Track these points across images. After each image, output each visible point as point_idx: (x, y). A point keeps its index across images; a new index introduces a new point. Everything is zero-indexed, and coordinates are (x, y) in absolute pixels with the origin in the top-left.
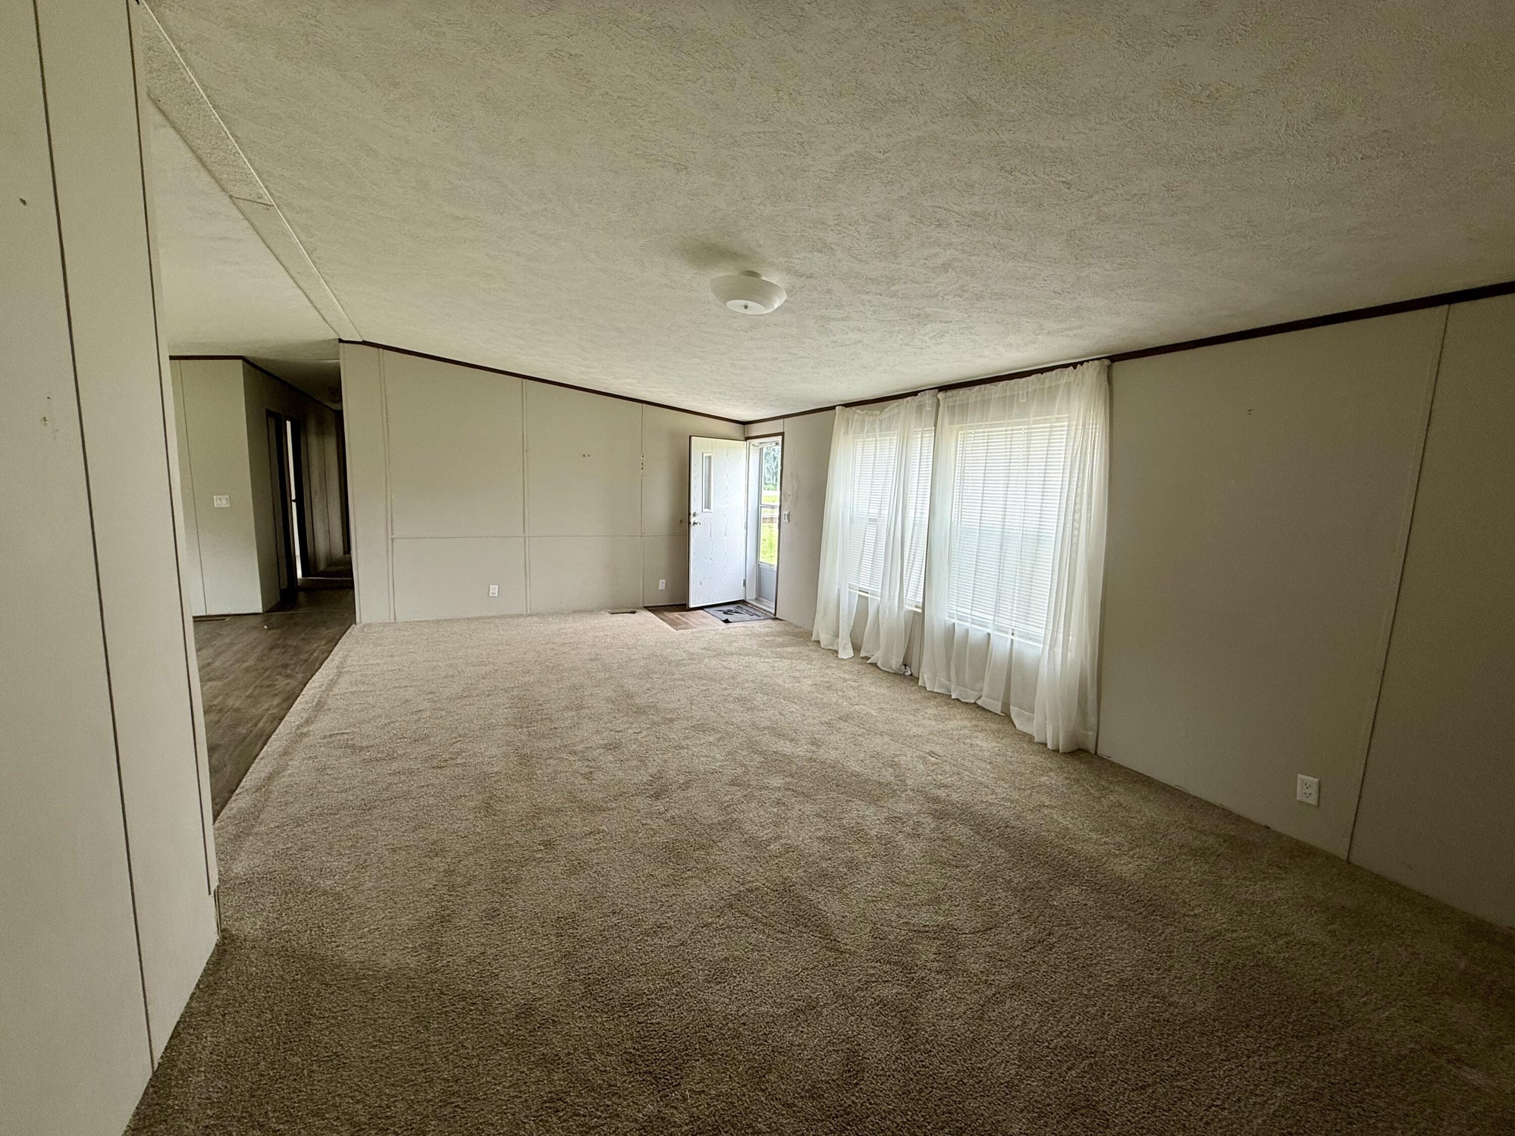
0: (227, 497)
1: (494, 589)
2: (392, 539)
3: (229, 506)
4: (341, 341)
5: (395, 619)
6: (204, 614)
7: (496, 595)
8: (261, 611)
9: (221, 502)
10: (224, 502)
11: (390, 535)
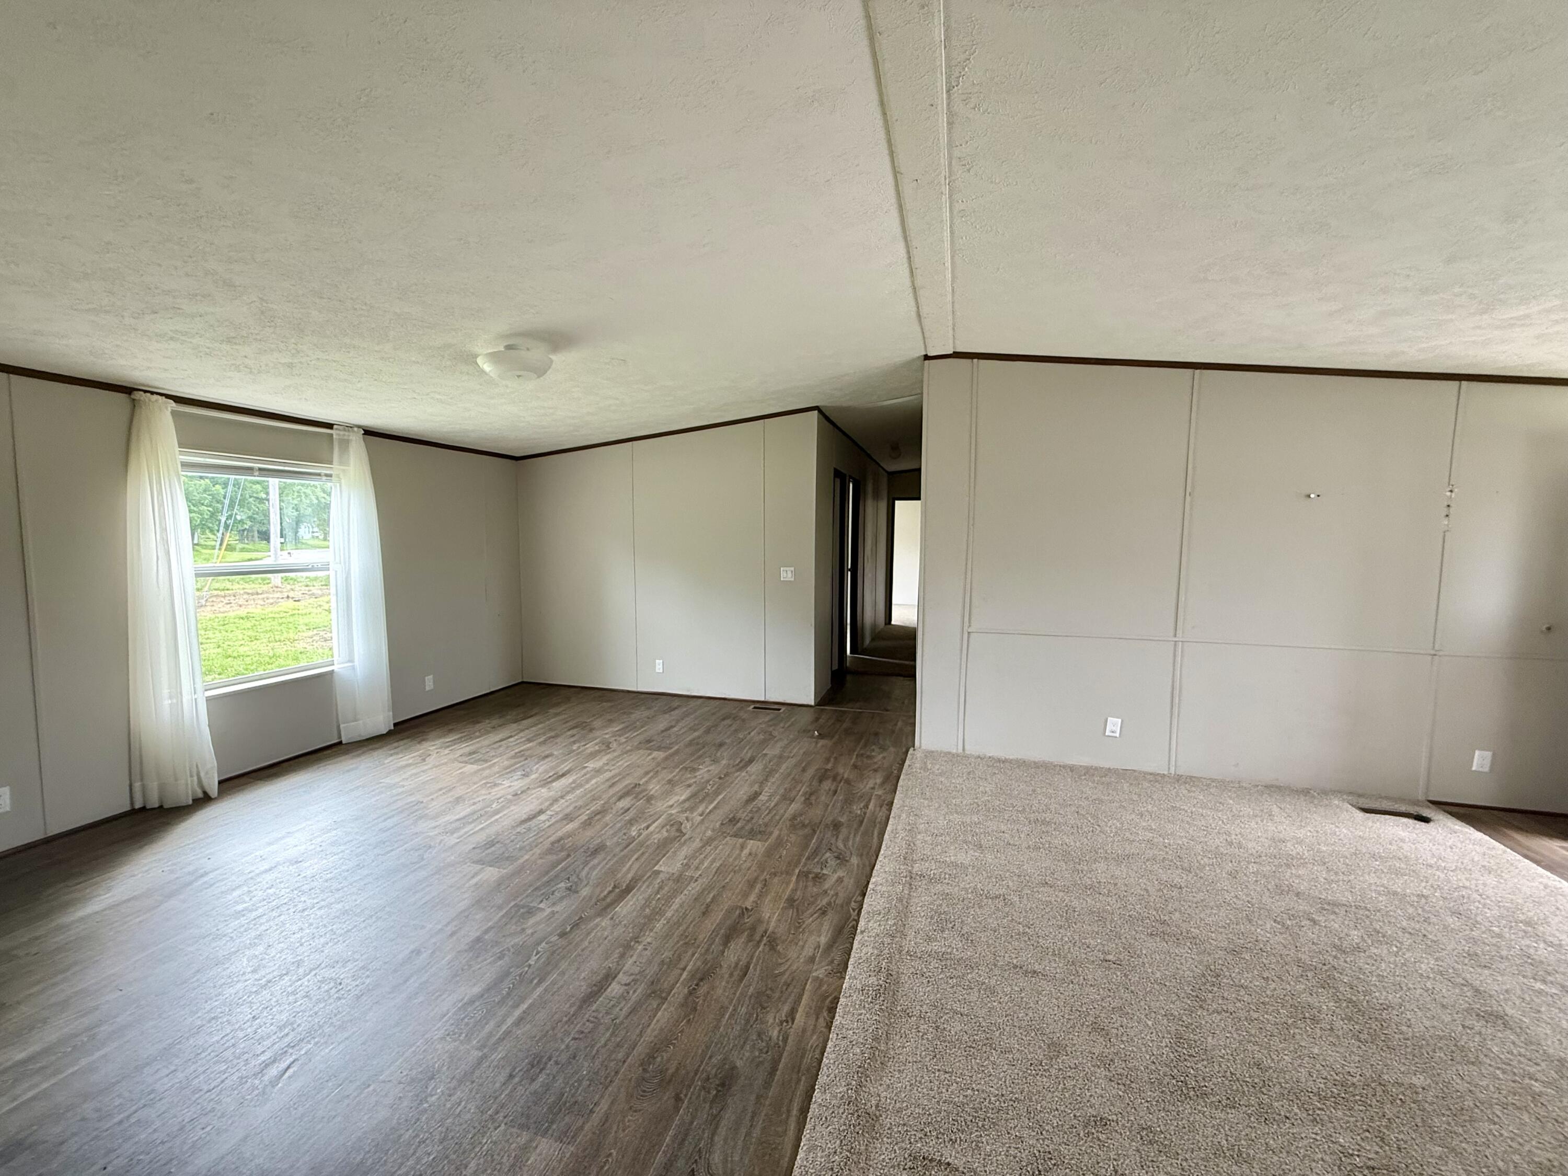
0: (792, 569)
1: (1114, 725)
2: (969, 633)
3: (793, 579)
4: (927, 357)
5: (964, 750)
6: (762, 699)
7: (1118, 735)
8: (812, 703)
9: (787, 574)
10: (790, 574)
11: (966, 628)
